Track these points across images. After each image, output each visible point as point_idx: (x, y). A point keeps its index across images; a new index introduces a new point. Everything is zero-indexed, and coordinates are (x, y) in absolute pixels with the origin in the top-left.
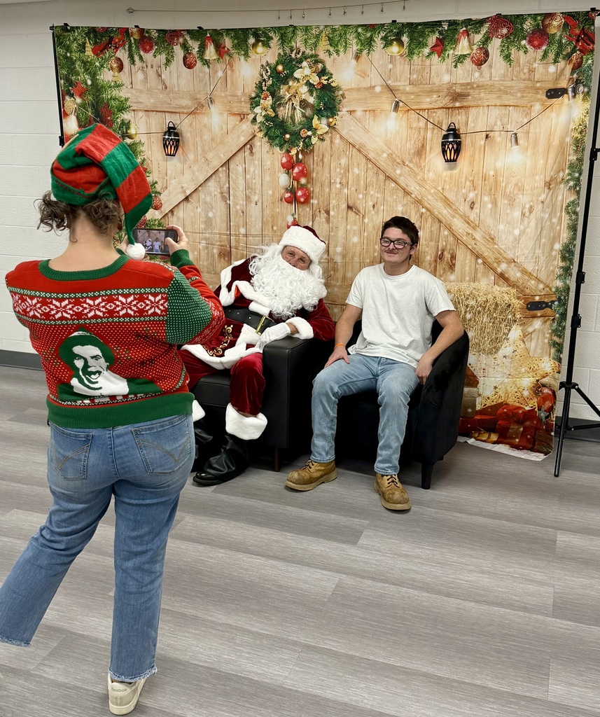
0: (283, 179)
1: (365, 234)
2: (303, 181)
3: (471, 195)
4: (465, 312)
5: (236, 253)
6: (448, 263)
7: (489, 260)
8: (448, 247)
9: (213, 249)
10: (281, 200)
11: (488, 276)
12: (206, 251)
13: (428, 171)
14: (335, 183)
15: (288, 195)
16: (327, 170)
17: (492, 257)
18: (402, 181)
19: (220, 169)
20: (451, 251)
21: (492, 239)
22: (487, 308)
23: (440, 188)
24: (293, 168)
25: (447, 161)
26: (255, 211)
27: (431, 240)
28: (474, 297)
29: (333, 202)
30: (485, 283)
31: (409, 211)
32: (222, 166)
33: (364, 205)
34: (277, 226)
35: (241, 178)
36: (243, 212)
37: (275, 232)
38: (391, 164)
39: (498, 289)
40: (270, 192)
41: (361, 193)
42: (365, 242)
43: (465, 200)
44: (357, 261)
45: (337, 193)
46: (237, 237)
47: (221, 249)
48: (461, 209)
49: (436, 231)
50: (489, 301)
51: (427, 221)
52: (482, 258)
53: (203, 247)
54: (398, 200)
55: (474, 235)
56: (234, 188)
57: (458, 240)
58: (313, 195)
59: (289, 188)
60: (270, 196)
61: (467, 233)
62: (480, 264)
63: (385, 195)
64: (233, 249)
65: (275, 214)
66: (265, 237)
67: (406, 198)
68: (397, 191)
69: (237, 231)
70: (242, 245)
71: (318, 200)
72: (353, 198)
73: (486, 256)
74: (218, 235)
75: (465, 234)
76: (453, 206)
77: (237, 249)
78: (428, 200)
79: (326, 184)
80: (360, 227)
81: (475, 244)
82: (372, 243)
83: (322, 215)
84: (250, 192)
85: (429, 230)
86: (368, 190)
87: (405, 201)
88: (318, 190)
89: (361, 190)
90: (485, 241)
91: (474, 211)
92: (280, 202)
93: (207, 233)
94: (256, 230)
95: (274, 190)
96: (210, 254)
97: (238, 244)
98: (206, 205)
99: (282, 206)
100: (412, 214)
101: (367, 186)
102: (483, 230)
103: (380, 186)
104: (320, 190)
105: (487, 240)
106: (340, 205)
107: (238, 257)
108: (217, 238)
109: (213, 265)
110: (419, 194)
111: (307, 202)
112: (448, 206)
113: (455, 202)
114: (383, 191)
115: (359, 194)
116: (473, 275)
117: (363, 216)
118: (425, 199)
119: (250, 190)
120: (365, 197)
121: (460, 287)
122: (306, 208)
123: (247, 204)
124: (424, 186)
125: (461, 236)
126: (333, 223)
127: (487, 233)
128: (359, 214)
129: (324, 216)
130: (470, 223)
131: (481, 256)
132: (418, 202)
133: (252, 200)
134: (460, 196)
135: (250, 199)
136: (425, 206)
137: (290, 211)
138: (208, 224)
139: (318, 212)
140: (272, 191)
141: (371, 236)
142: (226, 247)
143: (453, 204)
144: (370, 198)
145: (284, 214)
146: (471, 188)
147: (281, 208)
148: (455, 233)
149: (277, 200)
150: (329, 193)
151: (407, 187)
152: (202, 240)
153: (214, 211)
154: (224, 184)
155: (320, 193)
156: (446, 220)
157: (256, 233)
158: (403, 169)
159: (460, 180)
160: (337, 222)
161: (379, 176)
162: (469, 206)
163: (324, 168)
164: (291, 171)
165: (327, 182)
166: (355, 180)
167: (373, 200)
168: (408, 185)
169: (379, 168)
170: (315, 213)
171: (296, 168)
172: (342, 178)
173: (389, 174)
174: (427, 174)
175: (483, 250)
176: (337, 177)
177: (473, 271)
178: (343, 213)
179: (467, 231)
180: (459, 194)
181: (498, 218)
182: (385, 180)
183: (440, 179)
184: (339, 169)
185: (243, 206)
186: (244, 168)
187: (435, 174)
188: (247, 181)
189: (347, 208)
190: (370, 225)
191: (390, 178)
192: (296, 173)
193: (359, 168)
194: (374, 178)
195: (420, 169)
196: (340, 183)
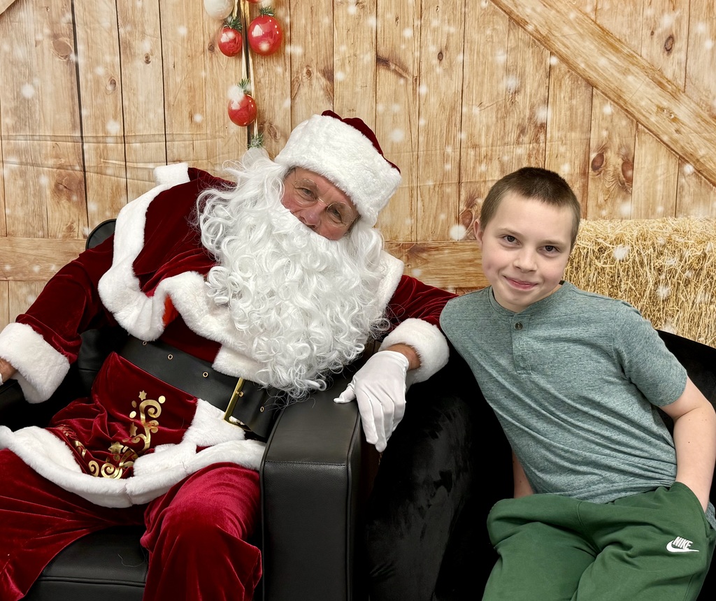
1: (422, 122)
3: (667, 21)
4: (656, 284)
5: (100, 184)
6: (616, 176)
7: (710, 166)
8: (616, 141)
9: (38, 175)
10: (212, 49)
11: (706, 202)
12: (20, 182)
14: (345, 3)
15: (228, 37)
20: (623, 151)
22: (704, 272)
23: (589, 9)
26: (144, 80)
27: (572, 128)
28: (677, 251)
29: (342, 49)
30: (701, 217)
31: (520, 63)
33: (417, 54)
34: (202, 113)
36: (113, 83)
37: (199, 126)
40: (183, 31)
41: (408, 26)
42: (421, 139)
43: (652, 33)
44: (404, 186)
45: (351, 28)
46: (101, 145)
47: (60, 175)
48: (644, 52)
49: (584, 107)
50: (708, 256)
51: (560, 86)
52: (694, 162)
53: (12, 171)
54: (495, 39)
55: (675, 111)
56: (86, 24)
57: (637, 125)
58: (292, 34)
59: (230, 20)
60: (183, 40)
61: (658, 107)
62: (689, 175)
63: (467, 28)
64: (92, 174)
65: (197, 85)
66: (173, 140)
67: (514, 33)
68: (495, 17)
69: (100, 130)
70: (114, 162)
71: (305, 47)
72: (390, 38)
73: (702, 157)
74: (49, 142)
75: (655, 109)
76: (622, 47)
77: (101, 174)
78: (564, 36)
79: (323, 6)
80: (409, 107)
81: (677, 131)
82: (438, 141)
83: (314, 81)
84: (130, 33)
85: (567, 105)
86: (426, 18)
87: (513, 41)
88: (303, 21)
89: (408, 18)
90: (699, 123)
91: (673, 58)
92: (208, 53)
93: (22, 138)
94: (149, 124)
95: (191, 26)
96: (31, 190)
97: (102, 160)
98: (14, 69)
99: (214, 63)
100: (527, 69)
101: (423, 7)
102: (695, 98)
103: (454, 8)
104: (309, 21)
105: (704, 120)
106: (358, 57)
107: (105, 193)
108: (49, 148)
109: (41, 216)
110: (544, 23)
111: (277, 51)
112: (609, 49)
113: (627, 38)
114: (461, 19)
115: (404, 28)
116: (672, 201)
117: (416, 79)
118: (557, 34)
119: (129, 28)
120: (417, 34)
121: (645, 230)
122: (275, 66)
123: (124, 64)
124: (554, 5)
125: (644, 116)
126: (343, 99)
127: (704, 105)
128: (404, 75)
129: (319, 83)
130: (666, 84)
131: (692, 157)
132: (542, 42)
133: (137, 51)
134: (638, 24)
135: (130, 50)
136: (556, 52)
137: (236, 76)
138: (22, 115)
139: (305, 75)
140: (188, 28)
141: (435, 126)
142: (73, 170)
143: (622, 43)
144: (430, 37)
145: (220, 84)
146: (667, 5)
147: (212, 69)
148: (632, 109)
149: (201, 49)
150: (332, 29)
151: (516, 7)
152: (9, 154)
153: (36, 81)
154: (60, 13)
155: (309, 29)
156: (606, 79)
157: (148, 133)
160: (353, 98)
162: (663, 47)
165: (325, 1)
167: (439, 41)
168: (518, 2)
170: (298, 78)
175: (695, 143)
177: (672, 193)
178: (367, 75)
179: (657, 103)
180: (636, 20)
185: (114, 66)
188: (121, 4)
189: (374, 63)
190: (433, 100)
196: (357, 3)
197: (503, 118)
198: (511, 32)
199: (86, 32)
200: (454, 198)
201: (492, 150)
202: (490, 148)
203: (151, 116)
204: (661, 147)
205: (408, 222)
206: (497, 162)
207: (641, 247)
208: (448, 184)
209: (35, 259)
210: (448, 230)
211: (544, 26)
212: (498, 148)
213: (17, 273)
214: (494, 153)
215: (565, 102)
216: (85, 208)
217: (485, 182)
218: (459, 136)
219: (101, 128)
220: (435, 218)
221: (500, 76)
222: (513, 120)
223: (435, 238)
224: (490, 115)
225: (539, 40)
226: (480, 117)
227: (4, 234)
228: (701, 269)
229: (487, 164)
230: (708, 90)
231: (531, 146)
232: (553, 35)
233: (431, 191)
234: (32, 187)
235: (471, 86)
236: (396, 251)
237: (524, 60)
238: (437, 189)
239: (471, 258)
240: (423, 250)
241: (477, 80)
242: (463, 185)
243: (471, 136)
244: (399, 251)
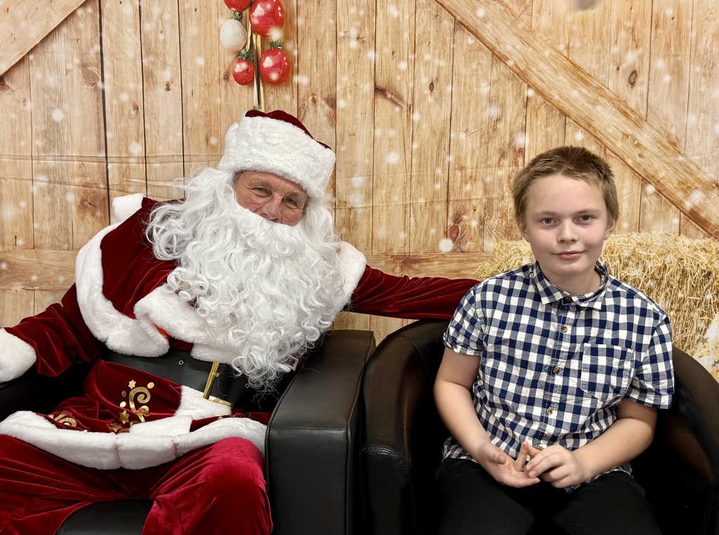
0: (230, 32)
1: (415, 146)
2: (275, 34)
3: (631, 58)
7: (669, 186)
9: (64, 194)
10: (226, 78)
11: (666, 219)
12: (48, 199)
13: (539, 12)
14: (347, 37)
15: (241, 67)
16: (327, 10)
17: (673, 180)
18: (488, 32)
19: (80, 12)
21: (674, 144)
22: (665, 282)
23: (562, 47)
24: (252, 6)
26: (165, 106)
28: (640, 262)
29: (344, 79)
30: (661, 232)
31: (501, 94)
32: (83, 5)
33: (411, 85)
34: (217, 136)
35: (130, 30)
36: (136, 108)
37: (213, 148)
39: (687, 242)
40: (201, 61)
41: (403, 59)
42: (414, 161)
43: (618, 69)
44: (399, 203)
45: (352, 60)
46: (124, 165)
47: (85, 192)
48: (611, 85)
49: (558, 133)
50: (668, 267)
51: (537, 115)
52: (655, 183)
53: (41, 189)
54: (480, 72)
55: (638, 137)
56: (112, 54)
57: (605, 150)
58: (300, 65)
59: (243, 52)
60: (201, 70)
61: (623, 134)
62: (651, 195)
63: (455, 62)
64: (115, 191)
65: (212, 111)
66: (190, 161)
67: (496, 67)
68: (480, 53)
69: (124, 151)
70: (136, 180)
71: (311, 76)
72: (387, 70)
73: (662, 179)
74: (76, 163)
75: (620, 136)
76: (591, 80)
77: (123, 191)
78: (540, 71)
79: (328, 40)
80: (403, 132)
81: (640, 155)
82: (429, 163)
83: (319, 108)
84: (153, 63)
85: (543, 133)
86: (419, 53)
87: (495, 75)
88: (309, 54)
89: (403, 52)
90: (659, 148)
91: (636, 90)
92: (223, 82)
93: (51, 158)
94: (169, 145)
95: (208, 57)
96: (58, 206)
97: (125, 179)
98: (45, 96)
99: (228, 91)
100: (507, 100)
101: (416, 43)
102: (656, 126)
103: (444, 44)
104: (315, 54)
105: (663, 146)
106: (359, 87)
108: (75, 168)
109: (66, 230)
110: (522, 59)
111: (285, 80)
112: (580, 82)
113: (596, 72)
114: (450, 54)
115: (399, 61)
116: (636, 218)
117: (410, 107)
118: (533, 69)
119: (151, 58)
120: (412, 67)
121: (612, 244)
122: (284, 94)
123: (146, 91)
124: (531, 43)
125: (611, 142)
126: (344, 124)
127: (663, 132)
128: (400, 103)
129: (323, 110)
130: (630, 114)
131: (653, 179)
132: (520, 76)
133: (158, 80)
134: (606, 61)
135: (152, 78)
136: (533, 85)
137: (248, 103)
138: (52, 138)
139: (310, 102)
140: (205, 58)
141: (426, 149)
142: (98, 188)
143: (591, 77)
144: (422, 70)
145: (234, 110)
146: (630, 44)
147: (227, 96)
148: (601, 135)
149: (217, 78)
150: (335, 61)
151: (499, 44)
152: (39, 173)
153: (66, 106)
154: (89, 45)
155: (314, 62)
156: (577, 109)
157: (168, 154)
158: (491, 7)
159: (605, 28)
160: (354, 124)
161: (441, 22)
162: (627, 80)
163: (322, 5)
164: (246, 13)
165: (329, 36)
166: (390, 31)
167: (431, 72)
168: (500, 40)
169: (441, 4)
170: (304, 105)
171: (259, 6)
172: (361, 29)
173: (462, 18)
174: (537, 19)
175: (656, 166)
176: (352, 26)
177: (635, 210)
178: (366, 103)
179: (623, 130)
180: (604, 57)
181: (684, 102)
182: (454, 30)
183: (561, 27)
184: (355, 7)
185: (137, 93)
186: (136, 10)
187: (551, 19)
188: (145, 37)
189: (372, 92)
190: (425, 126)
191: (465, 26)
192: (259, 18)
193: (397, 5)
194: (430, 26)
195: (523, 8)
196: (358, 38)
197: (486, 143)
198: (494, 67)
199: (113, 62)
200: (442, 215)
201: (476, 172)
202: (475, 169)
203: (171, 138)
204: (626, 170)
205: (402, 235)
206: (481, 182)
207: (609, 260)
208: (438, 201)
209: (60, 270)
210: (438, 244)
211: (523, 62)
212: (481, 170)
213: (42, 283)
214: (478, 175)
215: (542, 130)
217: (470, 200)
218: (447, 159)
219: (124, 149)
220: (426, 232)
221: (484, 105)
222: (495, 145)
223: (426, 250)
224: (475, 141)
225: (518, 74)
226: (466, 142)
227: (31, 246)
228: (662, 279)
229: (472, 185)
230: (667, 119)
231: (511, 169)
232: (530, 70)
233: (423, 208)
234: (59, 203)
235: (459, 111)
236: (390, 261)
237: (505, 92)
239: (457, 269)
240: (415, 261)
241: (464, 109)
242: (450, 202)
243: (458, 159)
244: (394, 262)
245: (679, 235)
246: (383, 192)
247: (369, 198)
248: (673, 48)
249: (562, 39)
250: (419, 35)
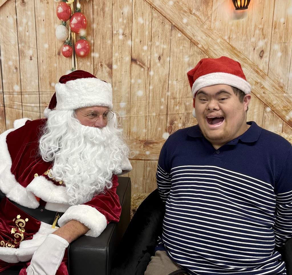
0: (61, 31)
1: (151, 87)
2: (83, 33)
3: (261, 44)
5: (11, 113)
7: (278, 108)
10: (59, 54)
11: (276, 124)
13: (215, 20)
14: (117, 34)
15: (66, 49)
16: (108, 20)
17: (280, 105)
18: (188, 31)
21: (282, 87)
23: (226, 38)
24: (71, 18)
25: (237, 8)
26: (30, 67)
29: (116, 55)
30: (273, 130)
33: (149, 57)
35: (12, 30)
36: (16, 68)
38: (177, 13)
40: (46, 46)
42: (150, 95)
43: (254, 49)
44: (143, 115)
45: (120, 45)
46: (11, 96)
48: (250, 57)
52: (271, 107)
54: (184, 51)
55: (263, 84)
58: (94, 48)
59: (67, 41)
60: (46, 50)
61: (256, 82)
62: (268, 112)
63: (171, 46)
64: (7, 108)
65: (53, 70)
66: (42, 94)
67: (193, 48)
68: (184, 41)
70: (17, 103)
71: (100, 53)
72: (137, 50)
73: (275, 104)
75: (254, 83)
76: (241, 55)
77: (12, 108)
78: (215, 50)
79: (108, 35)
80: (145, 81)
81: (264, 93)
82: (158, 96)
83: (104, 69)
84: (24, 47)
86: (153, 41)
87: (192, 52)
88: (99, 42)
89: (146, 41)
90: (274, 89)
91: (263, 60)
92: (57, 56)
94: (32, 87)
95: (50, 44)
97: (12, 102)
99: (60, 60)
101: (152, 36)
102: (272, 78)
103: (166, 37)
104: (102, 42)
105: (276, 88)
106: (123, 58)
107: (13, 116)
110: (206, 44)
111: (88, 55)
112: (235, 56)
113: (243, 51)
114: (169, 42)
115: (144, 46)
117: (149, 69)
118: (211, 49)
119: (23, 44)
120: (150, 49)
122: (87, 62)
123: (21, 60)
124: (211, 36)
126: (116, 77)
127: (276, 82)
128: (143, 66)
129: (106, 70)
130: (260, 72)
131: (270, 104)
132: (205, 52)
133: (26, 55)
134: (248, 45)
135: (23, 54)
137: (69, 66)
139: (100, 66)
140: (49, 44)
141: (156, 89)
143: (241, 53)
144: (155, 50)
145: (63, 69)
146: (261, 37)
147: (59, 63)
149: (54, 54)
150: (112, 46)
151: (194, 37)
155: (101, 46)
157: (32, 91)
158: (190, 18)
159: (248, 28)
160: (121, 77)
161: (164, 26)
162: (259, 55)
163: (105, 18)
164: (68, 22)
165: (109, 33)
166: (139, 30)
167: (159, 52)
168: (195, 34)
169: (165, 17)
170: (97, 67)
171: (74, 18)
172: (124, 29)
173: (176, 24)
174: (214, 23)
175: (271, 98)
176: (120, 28)
177: (260, 120)
178: (127, 67)
179: (255, 80)
180: (247, 43)
181: (288, 67)
182: (171, 30)
183: (226, 28)
184: (122, 18)
185: (16, 61)
186: (15, 20)
187: (221, 23)
188: (19, 33)
189: (130, 61)
190: (156, 78)
191: (177, 28)
192: (74, 24)
193: (143, 18)
194: (159, 28)
195: (206, 18)
196: (123, 34)
197: (187, 86)
198: (191, 48)
199: (5, 46)
200: (165, 121)
202: (181, 99)
203: (33, 83)
204: (256, 100)
205: (144, 131)
206: (184, 105)
208: (162, 115)
210: (162, 135)
211: (206, 45)
212: (184, 99)
214: (182, 101)
216: (5, 122)
217: (178, 114)
218: (167, 94)
219: (11, 88)
220: (156, 129)
221: (186, 67)
223: (156, 138)
224: (181, 85)
225: (203, 52)
226: (177, 85)
229: (179, 106)
230: (278, 75)
232: (210, 49)
233: (155, 118)
235: (173, 72)
237: (197, 60)
238: (157, 117)
240: (151, 143)
241: (176, 69)
242: (168, 115)
243: (172, 94)
244: (140, 143)
245: (282, 133)
246: (135, 110)
247: (128, 112)
248: (283, 39)
249: (226, 33)
250: (154, 33)
